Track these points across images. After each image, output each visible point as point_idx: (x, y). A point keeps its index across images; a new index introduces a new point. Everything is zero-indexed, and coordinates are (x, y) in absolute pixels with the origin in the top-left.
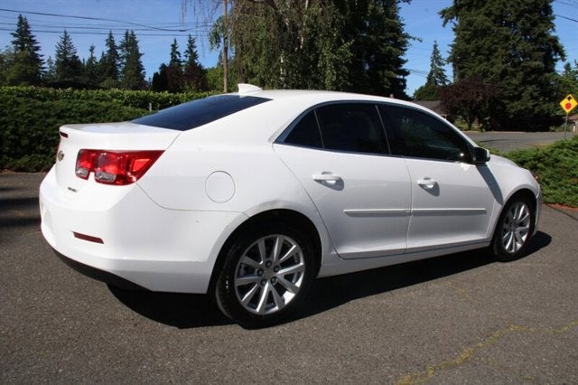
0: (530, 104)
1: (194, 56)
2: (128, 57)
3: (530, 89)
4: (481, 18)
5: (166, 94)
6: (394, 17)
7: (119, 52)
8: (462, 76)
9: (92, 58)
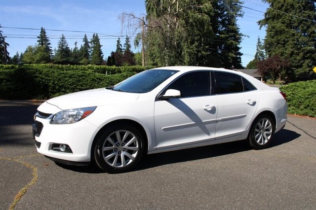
0: (307, 70)
1: (129, 46)
2: (94, 47)
3: (307, 61)
4: (279, 24)
5: (114, 67)
6: (234, 25)
7: (90, 44)
8: (270, 55)
9: (76, 48)
